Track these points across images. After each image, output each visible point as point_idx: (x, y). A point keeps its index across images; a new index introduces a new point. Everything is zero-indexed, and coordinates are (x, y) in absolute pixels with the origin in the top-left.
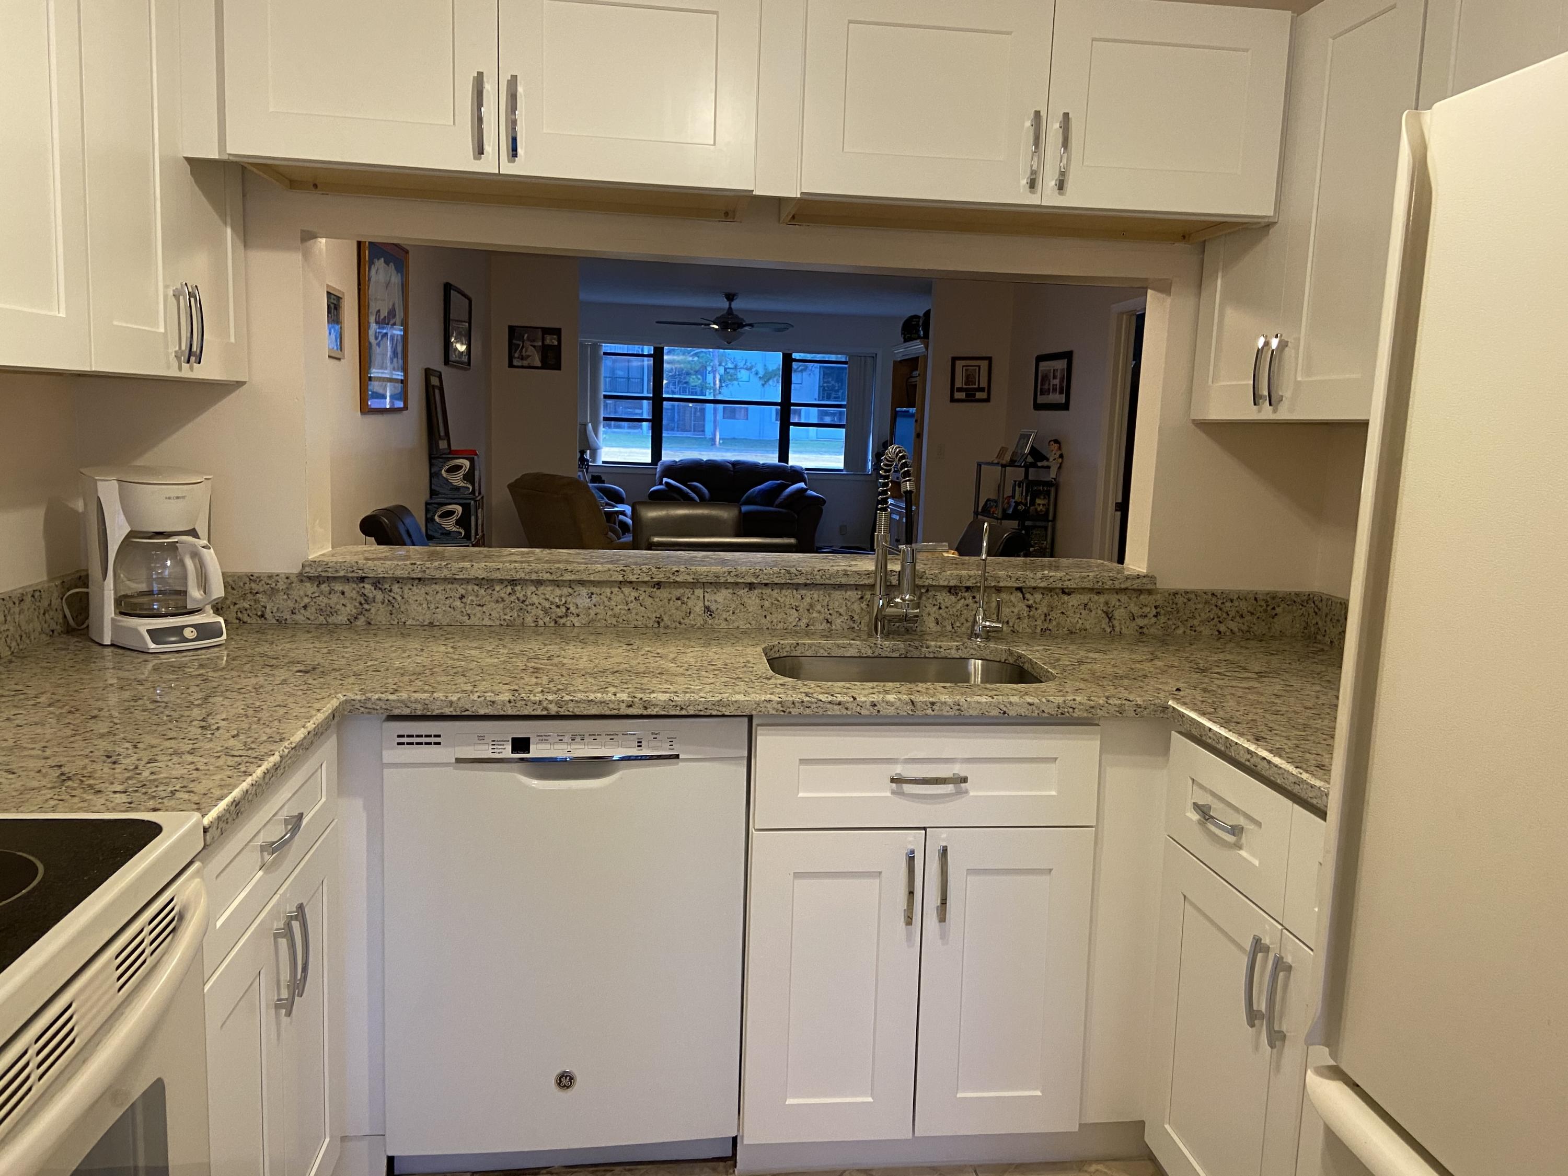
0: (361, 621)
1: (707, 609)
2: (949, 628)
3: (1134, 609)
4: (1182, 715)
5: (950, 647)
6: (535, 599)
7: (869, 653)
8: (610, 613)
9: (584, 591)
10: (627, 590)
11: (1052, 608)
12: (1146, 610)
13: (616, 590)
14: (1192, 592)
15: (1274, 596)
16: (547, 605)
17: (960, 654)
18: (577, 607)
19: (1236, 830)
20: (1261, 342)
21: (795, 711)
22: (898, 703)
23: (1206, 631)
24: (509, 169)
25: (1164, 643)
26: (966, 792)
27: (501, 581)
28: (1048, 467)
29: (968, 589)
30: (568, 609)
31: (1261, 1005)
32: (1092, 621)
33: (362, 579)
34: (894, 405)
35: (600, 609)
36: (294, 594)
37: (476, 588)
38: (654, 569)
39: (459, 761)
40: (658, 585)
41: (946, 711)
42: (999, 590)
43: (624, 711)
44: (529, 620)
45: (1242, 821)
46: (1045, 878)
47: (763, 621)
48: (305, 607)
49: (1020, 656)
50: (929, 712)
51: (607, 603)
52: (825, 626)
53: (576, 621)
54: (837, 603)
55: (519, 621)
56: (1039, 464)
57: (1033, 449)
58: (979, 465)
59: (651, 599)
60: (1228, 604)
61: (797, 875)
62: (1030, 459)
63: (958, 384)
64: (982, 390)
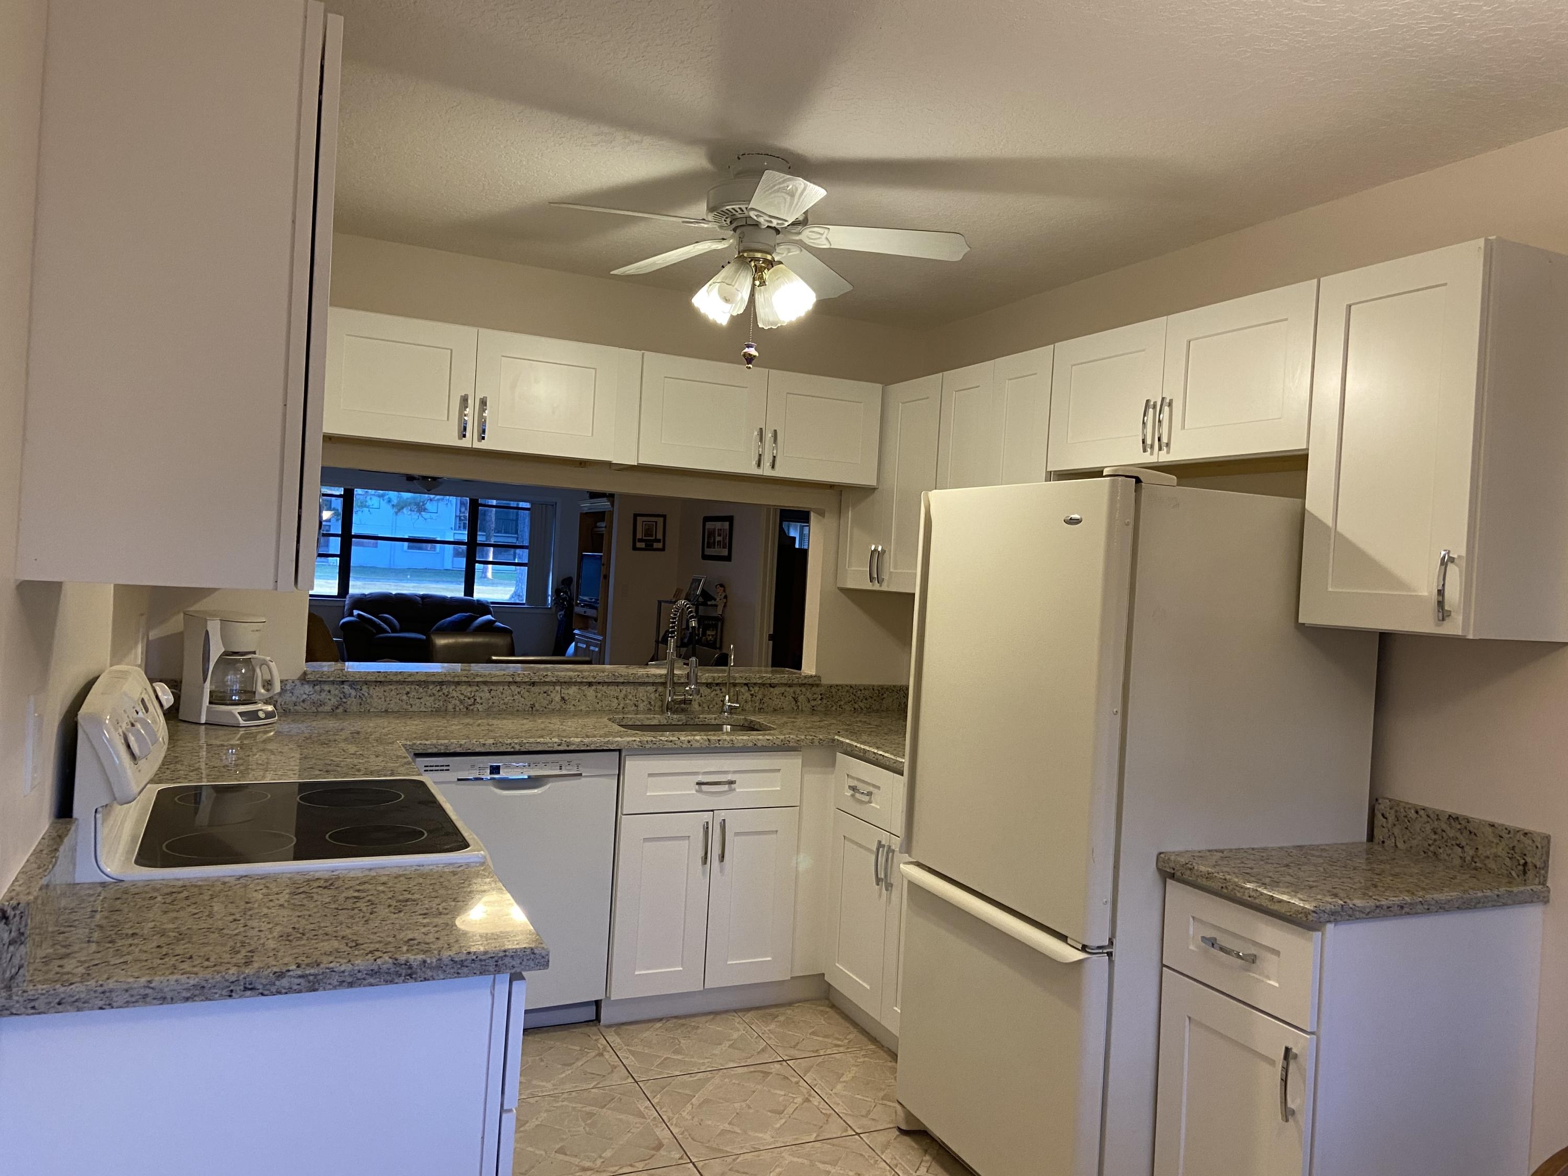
0: (340, 710)
1: (563, 698)
2: (706, 708)
3: (810, 696)
4: (842, 742)
5: (711, 718)
6: (455, 694)
7: (665, 722)
8: (502, 702)
9: (486, 689)
10: (513, 688)
11: (764, 696)
12: (815, 696)
13: (506, 688)
14: (840, 685)
15: (882, 687)
16: (462, 697)
17: (717, 722)
18: (481, 698)
19: (870, 794)
20: (873, 548)
21: (648, 746)
22: (702, 741)
23: (848, 708)
24: (477, 445)
25: (826, 714)
26: (735, 790)
27: (433, 682)
28: (716, 606)
29: (717, 684)
30: (475, 700)
31: (881, 875)
32: (787, 703)
33: (343, 682)
34: (582, 549)
35: (496, 700)
36: (297, 692)
37: (417, 687)
38: (532, 674)
39: (459, 780)
40: (533, 684)
41: (726, 744)
42: (735, 685)
43: (557, 748)
44: (450, 707)
45: (871, 789)
46: (774, 836)
47: (597, 706)
48: (303, 701)
49: (752, 721)
50: (717, 745)
51: (500, 696)
52: (634, 708)
53: (480, 707)
54: (641, 695)
55: (443, 709)
56: (709, 603)
57: (703, 591)
58: (660, 602)
59: (528, 693)
60: (859, 692)
61: (645, 840)
62: (701, 599)
63: (639, 536)
64: (658, 541)
